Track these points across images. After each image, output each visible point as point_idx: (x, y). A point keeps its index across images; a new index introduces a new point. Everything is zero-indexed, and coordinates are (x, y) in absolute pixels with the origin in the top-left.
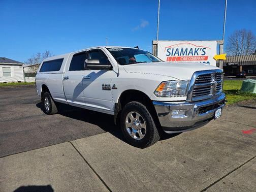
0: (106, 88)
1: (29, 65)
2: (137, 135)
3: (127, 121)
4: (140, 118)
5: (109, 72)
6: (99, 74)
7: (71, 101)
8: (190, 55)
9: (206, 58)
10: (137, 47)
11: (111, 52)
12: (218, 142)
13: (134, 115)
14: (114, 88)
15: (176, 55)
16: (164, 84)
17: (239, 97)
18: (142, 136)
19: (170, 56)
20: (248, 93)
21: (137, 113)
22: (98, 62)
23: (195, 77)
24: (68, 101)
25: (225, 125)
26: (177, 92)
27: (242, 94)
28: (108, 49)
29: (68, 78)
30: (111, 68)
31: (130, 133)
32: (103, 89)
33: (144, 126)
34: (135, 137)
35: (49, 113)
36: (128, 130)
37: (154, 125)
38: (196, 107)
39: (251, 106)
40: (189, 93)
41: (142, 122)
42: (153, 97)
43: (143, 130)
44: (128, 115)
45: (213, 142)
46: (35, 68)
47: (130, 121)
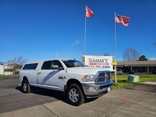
0: (60, 78)
1: (8, 64)
2: (75, 100)
3: (70, 94)
4: (76, 92)
5: (62, 71)
6: (57, 72)
7: (40, 85)
8: (100, 62)
9: (108, 64)
10: (75, 59)
11: (63, 62)
12: (111, 103)
13: (73, 90)
14: (64, 78)
15: (94, 62)
16: (86, 76)
17: (126, 84)
18: (77, 100)
19: (91, 62)
20: (131, 82)
21: (75, 89)
22: (57, 66)
23: (98, 73)
24: (39, 85)
25: (116, 97)
26: (91, 80)
27: (128, 82)
28: (62, 60)
29: (40, 73)
30: (63, 69)
31: (71, 99)
32: (59, 78)
33: (78, 95)
34: (74, 101)
35: (26, 92)
36: (70, 98)
37: (82, 95)
38: (98, 86)
39: (130, 88)
40: (96, 80)
41: (77, 94)
42: (82, 82)
43: (77, 97)
44: (71, 90)
45: (108, 103)
46: (11, 66)
47: (71, 93)
